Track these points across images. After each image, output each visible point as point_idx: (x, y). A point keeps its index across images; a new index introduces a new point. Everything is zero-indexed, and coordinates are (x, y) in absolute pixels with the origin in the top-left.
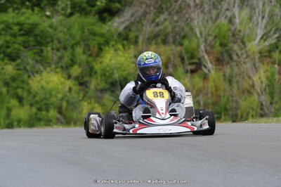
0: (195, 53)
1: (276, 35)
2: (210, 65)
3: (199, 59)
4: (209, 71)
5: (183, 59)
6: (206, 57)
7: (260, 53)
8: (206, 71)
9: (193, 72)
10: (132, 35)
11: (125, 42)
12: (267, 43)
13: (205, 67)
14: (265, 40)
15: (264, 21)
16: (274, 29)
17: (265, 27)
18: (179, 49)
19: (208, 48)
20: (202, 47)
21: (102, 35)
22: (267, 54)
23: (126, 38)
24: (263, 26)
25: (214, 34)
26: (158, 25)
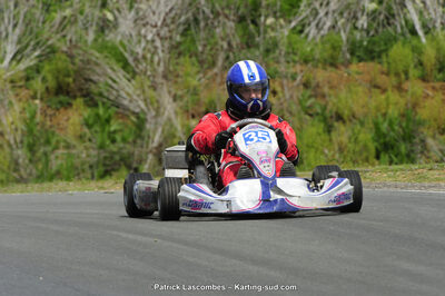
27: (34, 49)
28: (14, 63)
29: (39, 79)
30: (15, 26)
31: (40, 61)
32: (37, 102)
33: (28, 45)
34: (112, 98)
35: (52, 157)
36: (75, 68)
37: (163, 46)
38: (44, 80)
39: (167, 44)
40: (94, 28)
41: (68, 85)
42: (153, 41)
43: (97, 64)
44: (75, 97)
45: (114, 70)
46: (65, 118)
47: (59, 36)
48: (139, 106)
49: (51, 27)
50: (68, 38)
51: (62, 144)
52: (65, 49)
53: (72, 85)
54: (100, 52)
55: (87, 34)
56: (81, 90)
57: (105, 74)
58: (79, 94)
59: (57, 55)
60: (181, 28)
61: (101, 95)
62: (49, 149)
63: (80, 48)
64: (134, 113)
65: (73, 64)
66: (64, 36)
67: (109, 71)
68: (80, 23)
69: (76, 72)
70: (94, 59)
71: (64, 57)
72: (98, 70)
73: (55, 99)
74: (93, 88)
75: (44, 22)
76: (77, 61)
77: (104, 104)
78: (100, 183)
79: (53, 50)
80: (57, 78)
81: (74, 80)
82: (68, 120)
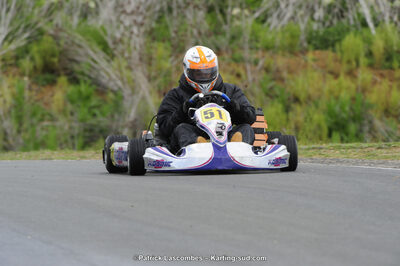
27: (24, 31)
28: (6, 43)
29: (28, 58)
30: (8, 10)
31: (30, 43)
32: (26, 79)
33: (19, 28)
34: (92, 76)
35: (38, 128)
36: (61, 49)
37: (139, 31)
38: (32, 59)
39: (143, 29)
40: (78, 13)
41: (53, 64)
42: (130, 26)
43: (80, 46)
44: (59, 75)
45: (95, 52)
46: (50, 93)
47: (46, 20)
48: (116, 85)
49: (40, 12)
50: (55, 22)
51: (48, 117)
52: (52, 32)
53: (57, 65)
54: (83, 35)
55: (72, 19)
56: (65, 69)
57: (87, 55)
58: (62, 73)
59: (45, 38)
60: (156, 16)
61: (83, 74)
62: (35, 120)
63: (65, 31)
64: (113, 91)
65: (58, 45)
66: (51, 21)
67: (91, 53)
68: (66, 10)
69: (61, 53)
70: (77, 41)
71: (50, 39)
72: (81, 51)
73: (42, 77)
74: (76, 67)
75: (34, 8)
76: (62, 43)
77: (85, 82)
78: (82, 153)
79: (41, 33)
80: (44, 58)
81: (60, 61)
82: (52, 96)
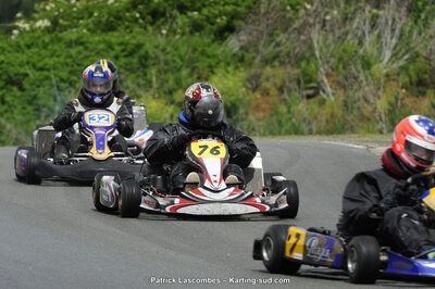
0: (314, 76)
1: (406, 57)
2: (329, 90)
3: (318, 83)
4: (328, 96)
5: (299, 83)
6: (326, 81)
7: (387, 76)
8: (325, 96)
9: (309, 97)
10: (248, 57)
11: (239, 65)
12: (395, 66)
13: (324, 91)
14: (393, 62)
15: (394, 41)
16: (403, 50)
17: (395, 48)
18: (297, 71)
19: (330, 71)
20: (322, 69)
21: (214, 56)
22: (395, 77)
23: (242, 60)
24: (392, 46)
25: (338, 56)
26: (278, 45)
